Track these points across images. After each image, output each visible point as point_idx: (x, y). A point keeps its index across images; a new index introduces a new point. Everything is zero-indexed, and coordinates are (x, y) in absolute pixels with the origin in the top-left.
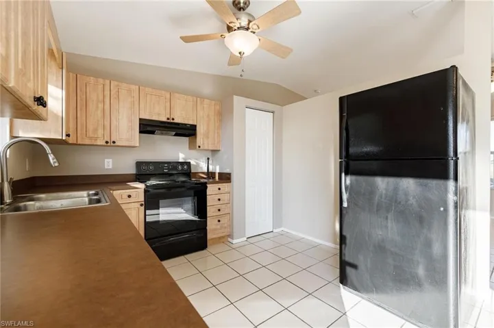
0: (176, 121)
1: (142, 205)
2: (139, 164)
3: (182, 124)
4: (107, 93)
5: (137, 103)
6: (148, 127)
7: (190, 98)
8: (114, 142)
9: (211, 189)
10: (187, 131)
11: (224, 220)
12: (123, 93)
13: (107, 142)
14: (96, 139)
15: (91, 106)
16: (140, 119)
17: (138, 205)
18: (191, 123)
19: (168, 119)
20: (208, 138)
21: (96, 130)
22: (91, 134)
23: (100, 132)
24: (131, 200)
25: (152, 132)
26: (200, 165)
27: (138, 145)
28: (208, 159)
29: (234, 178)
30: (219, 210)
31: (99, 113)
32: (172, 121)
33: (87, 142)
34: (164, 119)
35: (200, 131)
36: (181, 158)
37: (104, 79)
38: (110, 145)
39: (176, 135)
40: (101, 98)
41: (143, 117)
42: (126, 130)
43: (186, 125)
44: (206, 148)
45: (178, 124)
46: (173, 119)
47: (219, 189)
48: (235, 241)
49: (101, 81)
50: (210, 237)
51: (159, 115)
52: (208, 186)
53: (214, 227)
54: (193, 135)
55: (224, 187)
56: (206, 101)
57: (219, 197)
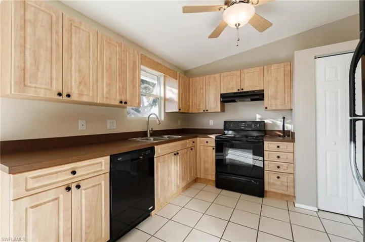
0: (245, 90)
1: (213, 149)
2: (225, 123)
3: (251, 92)
4: (204, 83)
5: (219, 85)
6: (227, 99)
7: (258, 69)
8: (207, 110)
9: (269, 146)
10: (257, 96)
11: (283, 178)
12: (211, 80)
13: (204, 111)
14: (200, 109)
15: (198, 92)
16: (221, 95)
17: (211, 148)
18: (259, 89)
19: (239, 90)
21: (199, 105)
22: (198, 107)
23: (202, 105)
24: (209, 144)
25: (234, 101)
26: (274, 122)
27: (219, 111)
28: (284, 118)
30: (278, 167)
31: (201, 95)
32: (242, 91)
34: (236, 91)
35: (268, 93)
36: (258, 118)
38: (206, 112)
39: (252, 100)
40: (202, 86)
42: (213, 102)
43: (254, 91)
44: (274, 108)
45: (247, 92)
46: (242, 89)
47: (278, 147)
48: (297, 205)
49: (201, 78)
50: (266, 188)
51: (232, 88)
52: (265, 142)
53: (271, 181)
54: (262, 99)
55: (284, 145)
56: (273, 67)
57: (278, 154)
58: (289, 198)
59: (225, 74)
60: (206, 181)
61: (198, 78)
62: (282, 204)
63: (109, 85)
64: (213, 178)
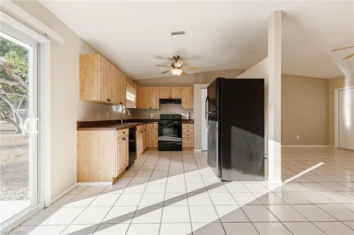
0: (172, 98)
2: (161, 115)
4: (149, 91)
5: (158, 93)
6: (163, 101)
7: (179, 88)
9: (184, 126)
10: (179, 101)
11: (190, 140)
12: (154, 90)
14: (146, 107)
15: (145, 97)
16: (160, 99)
17: (156, 129)
18: (179, 98)
20: (187, 104)
21: (146, 104)
22: (145, 105)
24: (154, 127)
25: (166, 103)
26: (186, 116)
27: (159, 108)
28: (189, 113)
29: (195, 122)
30: (188, 135)
31: (147, 98)
33: (144, 108)
34: (168, 98)
35: (183, 101)
36: (178, 113)
38: (150, 109)
39: (175, 103)
40: (148, 93)
41: (160, 98)
42: (155, 104)
43: (176, 99)
44: (186, 108)
45: (174, 99)
47: (188, 126)
48: (195, 150)
49: (147, 88)
50: (183, 146)
51: (166, 96)
52: (183, 125)
53: (185, 142)
54: (181, 103)
55: (190, 125)
56: (186, 88)
57: (188, 129)
58: (192, 149)
59: (162, 88)
60: (152, 149)
61: (145, 88)
62: (189, 151)
63: (117, 94)
64: (157, 146)
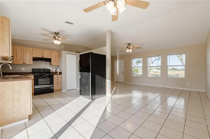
0: (44, 57)
1: (33, 80)
2: (33, 69)
3: (47, 58)
4: (23, 50)
5: (32, 53)
6: (35, 59)
7: (49, 51)
9: (55, 76)
10: (49, 60)
11: (59, 85)
12: (27, 50)
13: (23, 63)
14: (20, 63)
15: (18, 54)
18: (49, 58)
20: (55, 62)
21: (19, 60)
22: (18, 61)
23: (21, 61)
25: (37, 61)
26: (53, 70)
27: (32, 64)
28: (56, 68)
29: (63, 73)
30: (58, 82)
31: (20, 56)
33: (17, 63)
34: (41, 57)
35: (53, 60)
37: (22, 46)
38: (24, 64)
39: (45, 61)
40: (21, 51)
41: (34, 56)
42: (28, 59)
44: (54, 65)
45: (45, 58)
48: (62, 91)
49: (21, 47)
50: (54, 89)
51: (39, 56)
53: (56, 87)
56: (54, 52)
57: (58, 78)
58: (60, 90)
59: (35, 49)
